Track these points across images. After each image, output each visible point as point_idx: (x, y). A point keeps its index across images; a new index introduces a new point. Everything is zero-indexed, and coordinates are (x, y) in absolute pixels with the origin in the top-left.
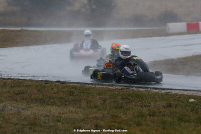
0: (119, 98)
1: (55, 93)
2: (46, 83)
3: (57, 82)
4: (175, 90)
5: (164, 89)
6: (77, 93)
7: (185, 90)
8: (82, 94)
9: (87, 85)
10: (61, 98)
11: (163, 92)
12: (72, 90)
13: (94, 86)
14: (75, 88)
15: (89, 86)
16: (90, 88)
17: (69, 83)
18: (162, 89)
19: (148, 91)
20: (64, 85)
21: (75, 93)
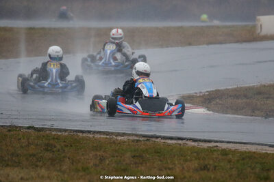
0: (128, 154)
2: (9, 131)
3: (29, 128)
5: (209, 141)
6: (58, 147)
8: (66, 149)
9: (80, 134)
10: (31, 156)
12: (52, 142)
13: (91, 136)
14: (57, 138)
15: (84, 135)
16: (83, 139)
17: (51, 130)
18: (205, 141)
19: (180, 145)
20: (41, 133)
21: (55, 147)
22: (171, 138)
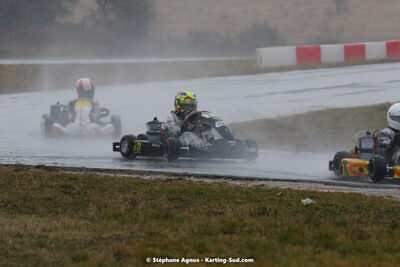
0: (164, 197)
1: (34, 189)
2: (16, 171)
3: (38, 167)
4: (275, 180)
5: (252, 179)
6: (78, 189)
7: (295, 181)
8: (88, 192)
9: (98, 173)
10: (49, 199)
11: (251, 184)
12: (69, 183)
13: (112, 175)
14: (75, 179)
15: (104, 174)
16: (105, 178)
17: (63, 168)
18: (247, 179)
20: (53, 172)
21: (74, 189)
22: (206, 177)
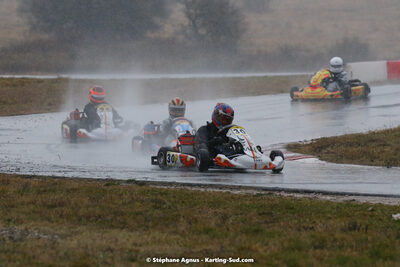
1: (125, 204)
2: (107, 185)
3: (129, 181)
4: (366, 195)
5: (343, 194)
6: (168, 204)
7: (386, 196)
8: (179, 206)
9: (189, 188)
10: (137, 214)
11: (341, 199)
12: (159, 197)
13: (202, 190)
14: (166, 193)
15: (194, 189)
17: (154, 183)
18: (337, 194)
19: (310, 199)
20: (144, 187)
21: (164, 203)
22: (297, 191)
